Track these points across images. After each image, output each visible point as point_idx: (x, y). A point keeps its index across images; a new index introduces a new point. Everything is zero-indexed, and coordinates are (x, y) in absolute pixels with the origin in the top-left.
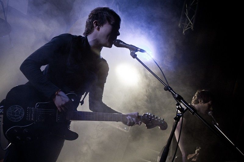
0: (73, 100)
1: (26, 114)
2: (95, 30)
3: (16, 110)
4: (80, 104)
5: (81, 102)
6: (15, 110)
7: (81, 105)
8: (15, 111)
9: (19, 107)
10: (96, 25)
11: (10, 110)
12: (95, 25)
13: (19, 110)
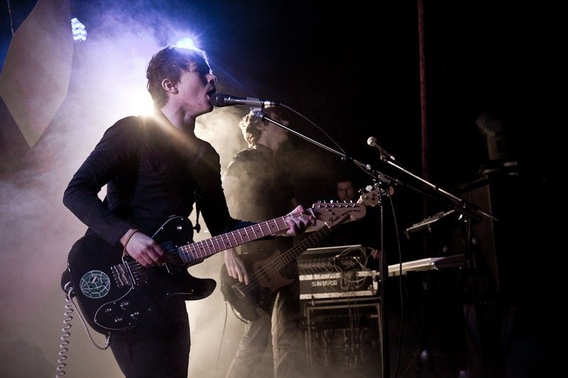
0: (180, 228)
1: (112, 279)
2: (172, 96)
3: (94, 280)
4: (195, 231)
5: (195, 228)
6: (92, 279)
7: (198, 232)
8: (93, 282)
9: (95, 273)
10: (169, 86)
11: (85, 283)
12: (167, 88)
13: (99, 277)
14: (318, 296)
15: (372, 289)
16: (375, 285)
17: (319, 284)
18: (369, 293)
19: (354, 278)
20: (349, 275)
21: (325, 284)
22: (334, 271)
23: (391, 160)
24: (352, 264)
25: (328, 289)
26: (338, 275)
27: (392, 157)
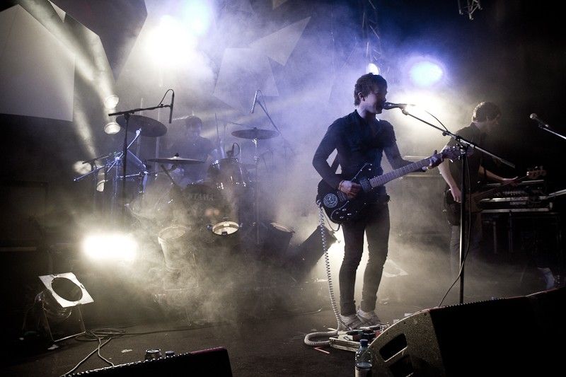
0: (370, 169)
14: (513, 210)
15: (549, 208)
16: (551, 205)
17: (514, 203)
18: (546, 210)
19: (537, 200)
20: (534, 198)
21: (517, 203)
22: (524, 196)
23: (546, 127)
24: (537, 191)
25: (520, 207)
26: (526, 198)
27: (546, 126)
